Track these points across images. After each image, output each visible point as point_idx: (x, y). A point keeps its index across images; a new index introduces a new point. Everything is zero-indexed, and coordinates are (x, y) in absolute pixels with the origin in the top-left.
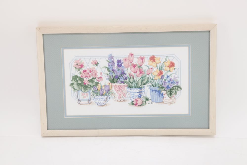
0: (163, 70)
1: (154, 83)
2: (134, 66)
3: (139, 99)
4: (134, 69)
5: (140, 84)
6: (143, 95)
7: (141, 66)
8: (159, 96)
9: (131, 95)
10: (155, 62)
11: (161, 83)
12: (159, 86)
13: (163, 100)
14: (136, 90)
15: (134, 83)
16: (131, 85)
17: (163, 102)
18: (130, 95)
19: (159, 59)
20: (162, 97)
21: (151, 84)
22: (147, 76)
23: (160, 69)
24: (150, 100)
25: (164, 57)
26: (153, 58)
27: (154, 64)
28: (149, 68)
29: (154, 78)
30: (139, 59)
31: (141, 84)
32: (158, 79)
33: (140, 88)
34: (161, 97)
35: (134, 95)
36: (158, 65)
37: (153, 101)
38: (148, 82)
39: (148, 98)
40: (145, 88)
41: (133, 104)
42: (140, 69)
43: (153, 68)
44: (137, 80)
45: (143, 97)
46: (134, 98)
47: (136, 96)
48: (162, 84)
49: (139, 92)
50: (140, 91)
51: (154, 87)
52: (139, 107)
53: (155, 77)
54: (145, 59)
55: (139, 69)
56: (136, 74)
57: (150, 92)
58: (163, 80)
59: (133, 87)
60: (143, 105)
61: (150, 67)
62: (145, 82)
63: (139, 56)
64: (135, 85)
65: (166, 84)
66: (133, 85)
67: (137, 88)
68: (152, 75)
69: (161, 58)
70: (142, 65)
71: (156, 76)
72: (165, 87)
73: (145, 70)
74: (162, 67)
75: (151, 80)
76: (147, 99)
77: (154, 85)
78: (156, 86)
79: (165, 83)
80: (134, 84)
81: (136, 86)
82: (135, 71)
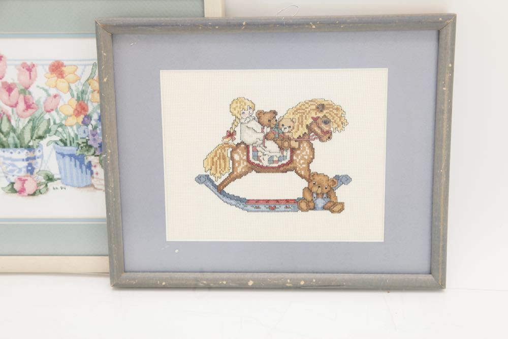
0: (88, 100)
1: (65, 135)
2: (9, 89)
3: (29, 178)
4: (9, 95)
5: (27, 136)
6: (39, 165)
7: (27, 88)
8: (79, 171)
9: (7, 167)
10: (63, 77)
11: (84, 136)
12: (79, 144)
13: (93, 181)
14: (19, 153)
15: (12, 134)
16: (4, 139)
17: (92, 185)
18: (4, 166)
19: (76, 70)
20: (89, 172)
21: (57, 138)
22: (47, 116)
23: (78, 97)
24: (58, 181)
25: (88, 65)
26: (57, 69)
27: (62, 84)
28: (49, 95)
29: (63, 122)
30: (19, 70)
31: (32, 138)
32: (77, 123)
33: (29, 148)
34: (86, 173)
35: (14, 165)
36: (73, 86)
37: (66, 184)
38: (48, 131)
39: (53, 176)
40: (42, 149)
41: (13, 190)
42: (25, 97)
43: (61, 94)
44: (21, 127)
45: (39, 171)
46: (15, 173)
47: (20, 169)
48: (87, 138)
49: (27, 159)
50: (31, 155)
51: (65, 145)
52: (31, 197)
53: (66, 120)
54: (36, 70)
55: (22, 96)
56: (15, 109)
57: (57, 159)
58: (90, 127)
59: (11, 146)
60: (41, 193)
61: (53, 92)
62: (40, 133)
63: (20, 63)
64: (16, 139)
65: (96, 137)
66: (11, 140)
67: (21, 147)
68: (58, 114)
69: (80, 68)
70: (30, 86)
71: (71, 116)
72: (96, 145)
73: (39, 101)
74: (83, 92)
75: (56, 126)
76: (50, 179)
77: (66, 140)
78: (70, 142)
79: (94, 135)
80: (14, 137)
81: (18, 141)
82: (13, 102)
